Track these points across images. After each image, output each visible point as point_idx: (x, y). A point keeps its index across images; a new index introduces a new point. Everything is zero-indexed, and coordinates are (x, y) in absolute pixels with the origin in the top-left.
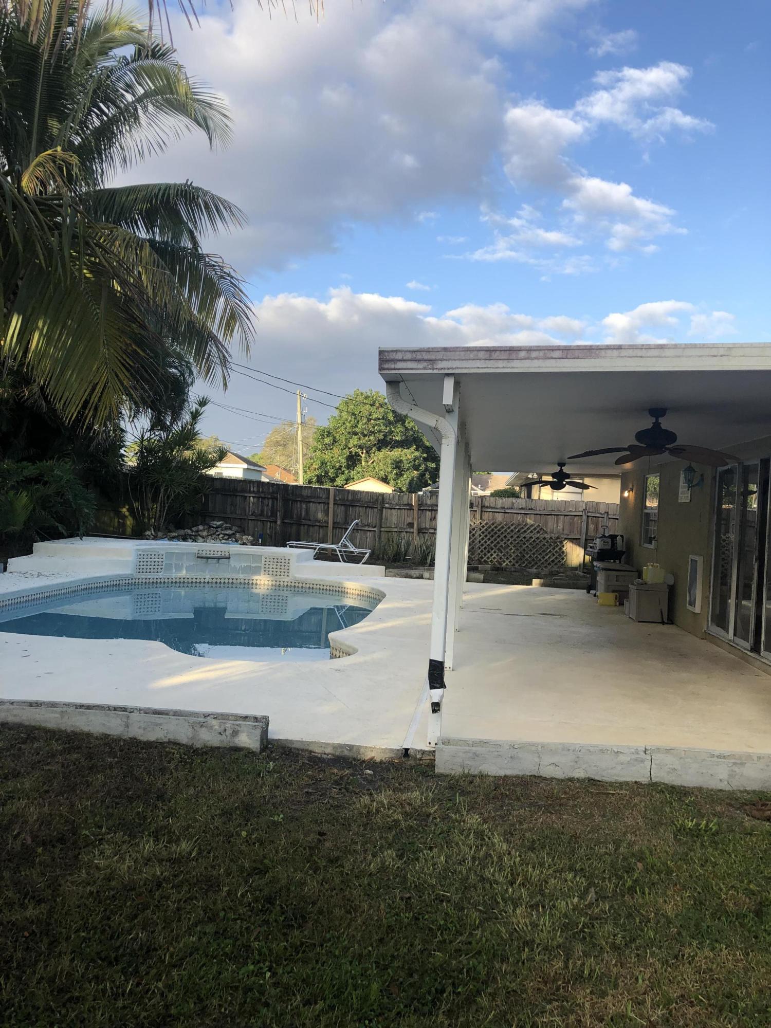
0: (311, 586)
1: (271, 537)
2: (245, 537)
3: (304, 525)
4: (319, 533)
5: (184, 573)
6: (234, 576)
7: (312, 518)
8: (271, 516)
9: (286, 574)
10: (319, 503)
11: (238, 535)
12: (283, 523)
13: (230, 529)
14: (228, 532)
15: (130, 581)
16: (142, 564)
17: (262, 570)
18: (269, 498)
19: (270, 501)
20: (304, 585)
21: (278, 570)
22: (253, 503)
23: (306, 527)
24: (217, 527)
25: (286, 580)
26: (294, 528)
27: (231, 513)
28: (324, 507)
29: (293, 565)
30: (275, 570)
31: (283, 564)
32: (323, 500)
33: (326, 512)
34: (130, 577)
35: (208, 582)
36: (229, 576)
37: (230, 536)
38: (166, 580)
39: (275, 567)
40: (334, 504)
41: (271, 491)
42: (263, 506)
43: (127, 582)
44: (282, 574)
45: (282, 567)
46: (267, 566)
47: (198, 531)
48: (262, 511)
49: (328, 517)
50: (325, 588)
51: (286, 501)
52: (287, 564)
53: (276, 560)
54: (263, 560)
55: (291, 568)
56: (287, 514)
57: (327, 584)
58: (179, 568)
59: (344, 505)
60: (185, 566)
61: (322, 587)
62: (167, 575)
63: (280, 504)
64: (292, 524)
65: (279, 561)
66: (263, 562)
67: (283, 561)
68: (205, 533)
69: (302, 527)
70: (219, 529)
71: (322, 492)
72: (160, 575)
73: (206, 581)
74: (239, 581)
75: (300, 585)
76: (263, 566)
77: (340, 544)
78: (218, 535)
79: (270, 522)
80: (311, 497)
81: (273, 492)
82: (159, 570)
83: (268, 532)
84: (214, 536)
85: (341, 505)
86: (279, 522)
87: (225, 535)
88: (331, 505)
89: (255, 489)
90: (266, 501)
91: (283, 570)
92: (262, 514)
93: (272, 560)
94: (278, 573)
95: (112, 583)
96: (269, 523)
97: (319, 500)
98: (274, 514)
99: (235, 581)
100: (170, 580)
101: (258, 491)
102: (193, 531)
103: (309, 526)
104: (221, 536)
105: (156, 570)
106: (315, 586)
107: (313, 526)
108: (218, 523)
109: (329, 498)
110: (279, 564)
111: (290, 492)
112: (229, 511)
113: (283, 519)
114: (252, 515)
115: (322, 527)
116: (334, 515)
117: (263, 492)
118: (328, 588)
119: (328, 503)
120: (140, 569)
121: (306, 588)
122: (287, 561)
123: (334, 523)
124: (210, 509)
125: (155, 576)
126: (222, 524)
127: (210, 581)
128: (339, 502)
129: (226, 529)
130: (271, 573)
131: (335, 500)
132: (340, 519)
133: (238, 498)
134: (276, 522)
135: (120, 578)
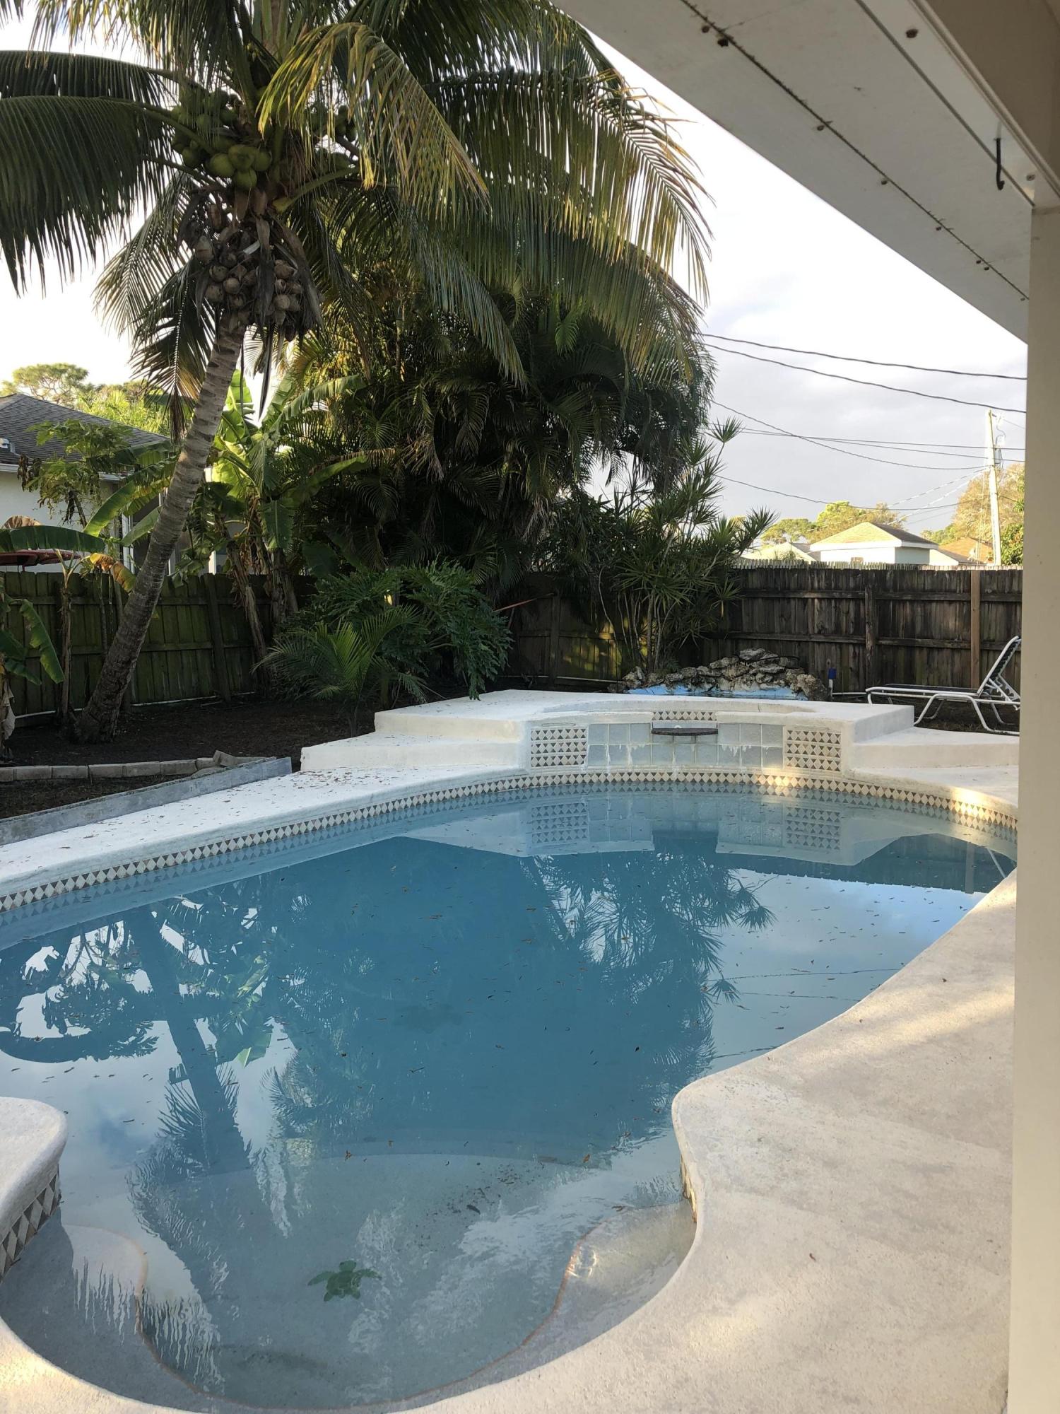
0: (888, 794)
1: (857, 675)
2: (800, 678)
3: (921, 648)
4: (953, 665)
5: (629, 764)
6: (729, 768)
7: (936, 633)
8: (854, 634)
9: (834, 765)
10: (950, 602)
11: (789, 674)
12: (877, 645)
13: (776, 662)
14: (773, 668)
15: (520, 783)
16: (542, 748)
17: (785, 756)
18: (848, 600)
19: (852, 605)
20: (873, 791)
21: (817, 757)
22: (820, 612)
23: (925, 652)
24: (751, 661)
25: (834, 779)
26: (902, 654)
27: (782, 632)
28: (961, 610)
29: (848, 747)
30: (810, 756)
31: (825, 745)
32: (958, 596)
33: (966, 620)
34: (519, 776)
35: (678, 781)
36: (719, 767)
37: (775, 676)
38: (595, 779)
39: (810, 750)
40: (982, 602)
41: (852, 584)
42: (838, 617)
43: (514, 784)
44: (826, 765)
45: (825, 751)
46: (794, 748)
47: (720, 669)
48: (838, 625)
49: (969, 630)
50: (917, 799)
51: (881, 603)
52: (834, 746)
53: (810, 736)
54: (786, 735)
55: (843, 754)
56: (885, 627)
57: (921, 790)
58: (618, 754)
59: (1003, 603)
60: (629, 750)
61: (910, 797)
62: (597, 767)
63: (868, 608)
64: (898, 647)
65: (818, 737)
66: (785, 739)
67: (826, 738)
68: (731, 672)
69: (917, 653)
70: (755, 665)
71: (955, 580)
72: (582, 768)
73: (674, 777)
74: (738, 779)
75: (865, 791)
76: (785, 748)
77: (980, 690)
78: (755, 674)
79: (854, 645)
80: (933, 591)
81: (856, 588)
82: (579, 759)
83: (851, 665)
84: (746, 677)
85: (999, 603)
86: (869, 644)
87: (766, 673)
88: (975, 605)
89: (823, 584)
90: (844, 606)
91: (826, 758)
92: (838, 630)
93: (802, 736)
94: (817, 763)
95: (480, 789)
96: (851, 648)
97: (949, 598)
98: (859, 629)
99: (730, 778)
100: (602, 778)
101: (828, 588)
102: (711, 670)
103: (931, 649)
104: (760, 676)
105: (572, 760)
106: (895, 795)
107: (940, 649)
108: (753, 653)
109: (969, 591)
110: (818, 744)
111: (889, 584)
112: (777, 629)
113: (876, 640)
114: (819, 633)
115: (959, 650)
116: (981, 626)
117: (837, 588)
118: (924, 800)
119: (969, 602)
120: (539, 757)
121: (877, 797)
122: (834, 739)
123: (983, 642)
124: (745, 629)
125: (571, 770)
126: (761, 655)
127: (682, 778)
128: (993, 598)
129: (767, 662)
130: (802, 762)
131: (982, 593)
132: (995, 632)
133: (793, 602)
134: (864, 645)
135: (497, 779)
